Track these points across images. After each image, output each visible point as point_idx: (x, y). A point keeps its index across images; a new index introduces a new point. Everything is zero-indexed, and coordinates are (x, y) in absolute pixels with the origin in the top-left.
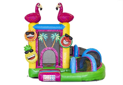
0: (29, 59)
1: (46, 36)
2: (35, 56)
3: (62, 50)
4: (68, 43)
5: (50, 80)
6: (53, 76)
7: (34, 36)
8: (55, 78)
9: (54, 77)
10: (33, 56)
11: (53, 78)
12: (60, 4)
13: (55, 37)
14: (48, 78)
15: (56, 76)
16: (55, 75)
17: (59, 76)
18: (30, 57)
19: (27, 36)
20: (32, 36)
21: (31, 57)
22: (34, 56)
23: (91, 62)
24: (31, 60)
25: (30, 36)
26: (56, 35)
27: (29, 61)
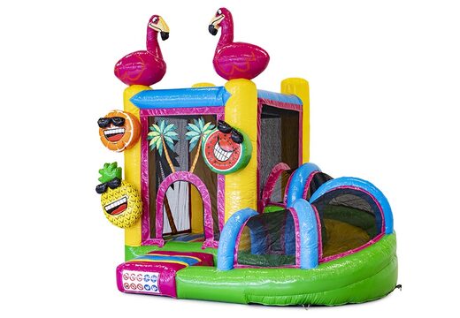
0: (110, 212)
1: (173, 130)
2: (126, 203)
3: (224, 182)
4: (228, 156)
5: (144, 290)
6: (151, 274)
7: (123, 131)
8: (156, 284)
9: (154, 279)
10: (122, 202)
11: (150, 283)
12: (220, 12)
13: (201, 134)
14: (136, 282)
15: (161, 276)
16: (157, 274)
17: (171, 277)
18: (112, 206)
19: (106, 133)
20: (117, 131)
21: (116, 205)
22: (125, 201)
23: (298, 230)
24: (116, 216)
25: (114, 132)
26: (201, 126)
27: (112, 217)
